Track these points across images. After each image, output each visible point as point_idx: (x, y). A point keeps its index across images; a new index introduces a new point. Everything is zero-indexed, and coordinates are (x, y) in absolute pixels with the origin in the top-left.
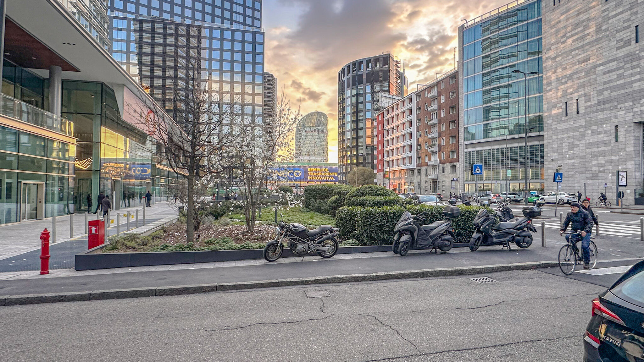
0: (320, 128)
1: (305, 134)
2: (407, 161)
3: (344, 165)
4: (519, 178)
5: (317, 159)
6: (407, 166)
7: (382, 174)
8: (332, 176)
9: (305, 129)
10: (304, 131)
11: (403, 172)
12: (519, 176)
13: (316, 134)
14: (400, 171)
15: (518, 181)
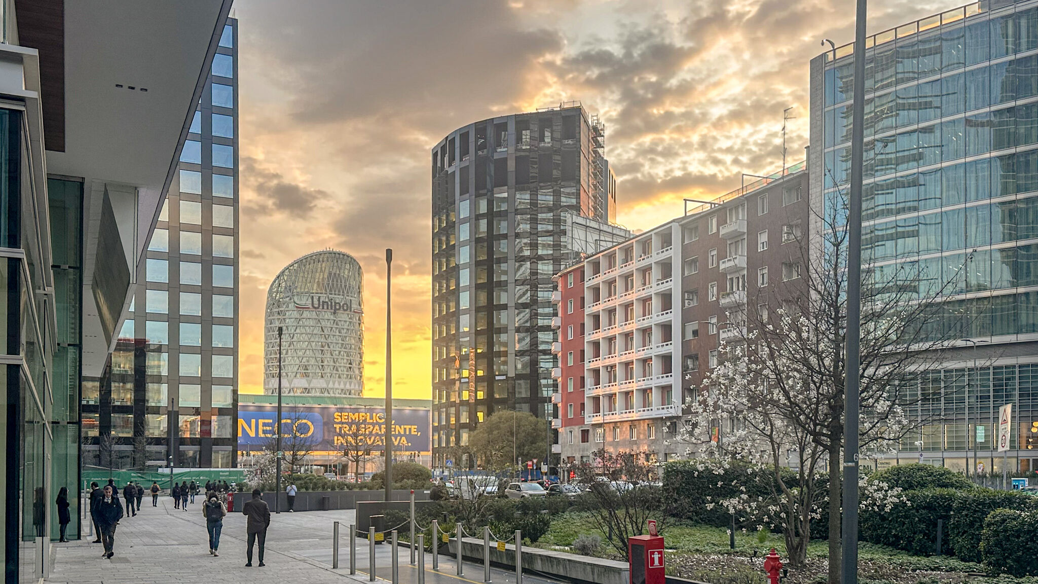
0: (338, 299)
1: (295, 314)
2: (655, 397)
3: (453, 404)
4: (966, 446)
5: (331, 385)
6: (657, 411)
7: (577, 431)
8: (401, 436)
9: (296, 299)
10: (291, 306)
11: (644, 426)
12: (966, 440)
13: (328, 315)
14: (633, 424)
15: (964, 454)
